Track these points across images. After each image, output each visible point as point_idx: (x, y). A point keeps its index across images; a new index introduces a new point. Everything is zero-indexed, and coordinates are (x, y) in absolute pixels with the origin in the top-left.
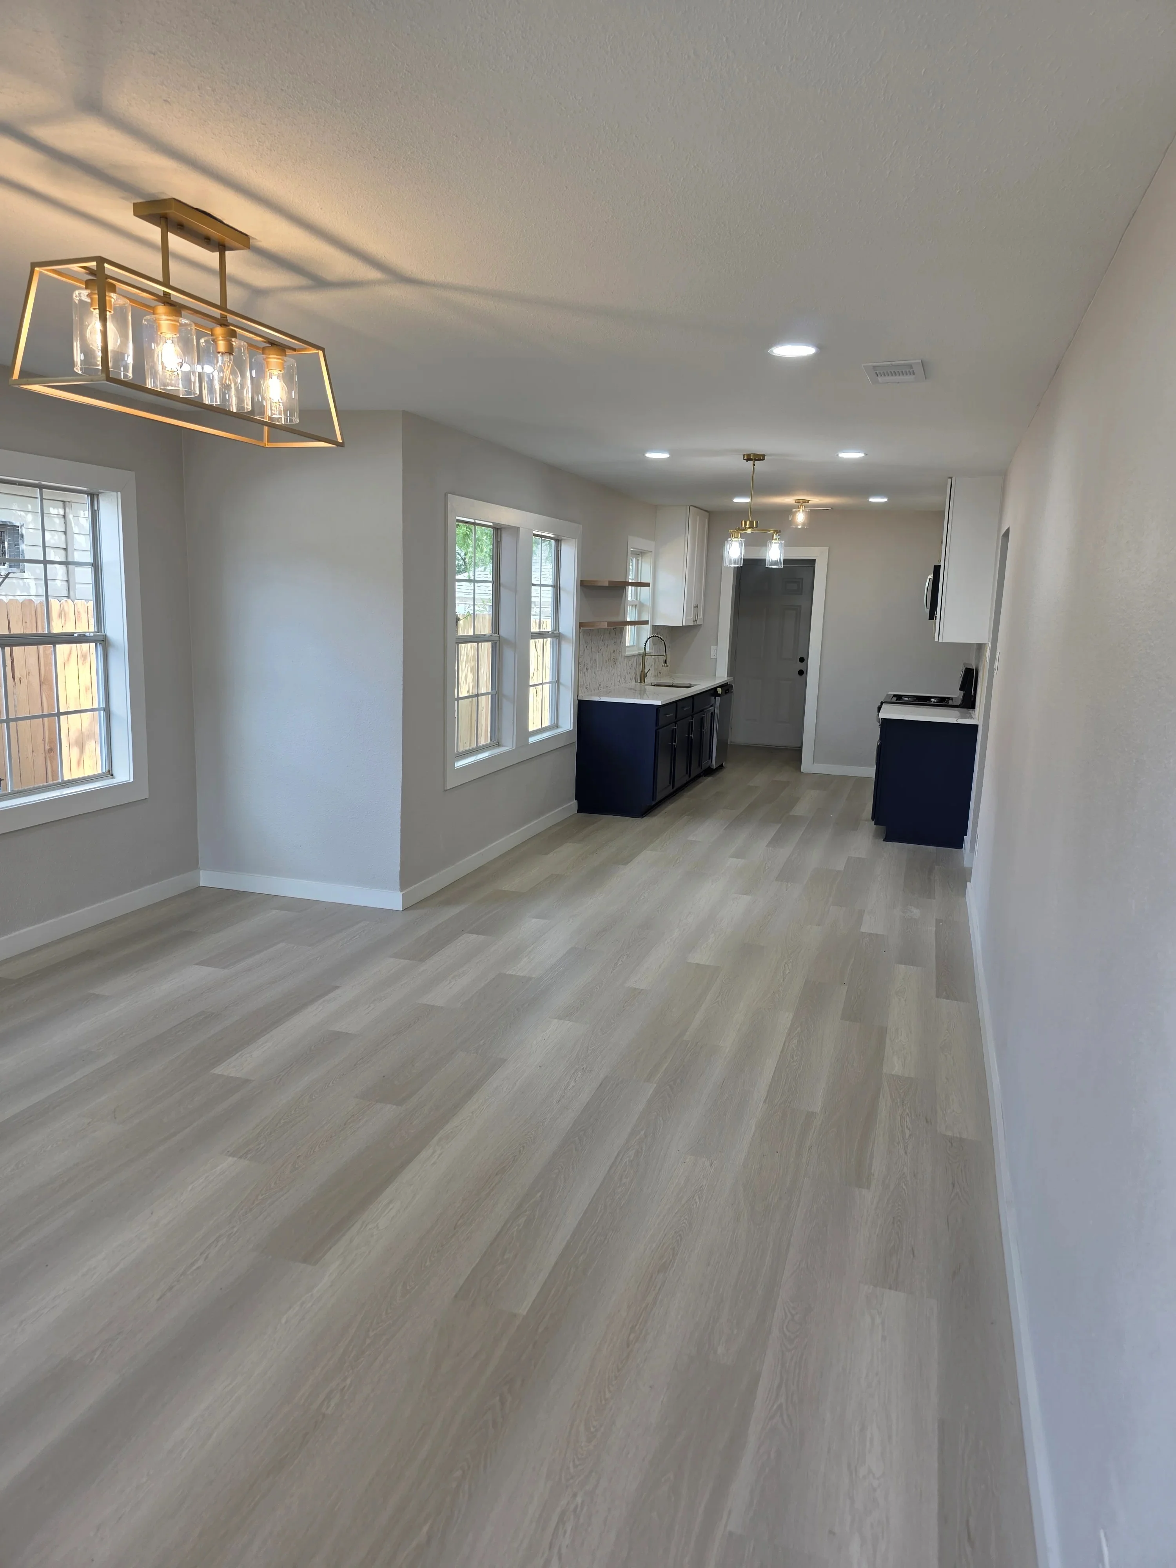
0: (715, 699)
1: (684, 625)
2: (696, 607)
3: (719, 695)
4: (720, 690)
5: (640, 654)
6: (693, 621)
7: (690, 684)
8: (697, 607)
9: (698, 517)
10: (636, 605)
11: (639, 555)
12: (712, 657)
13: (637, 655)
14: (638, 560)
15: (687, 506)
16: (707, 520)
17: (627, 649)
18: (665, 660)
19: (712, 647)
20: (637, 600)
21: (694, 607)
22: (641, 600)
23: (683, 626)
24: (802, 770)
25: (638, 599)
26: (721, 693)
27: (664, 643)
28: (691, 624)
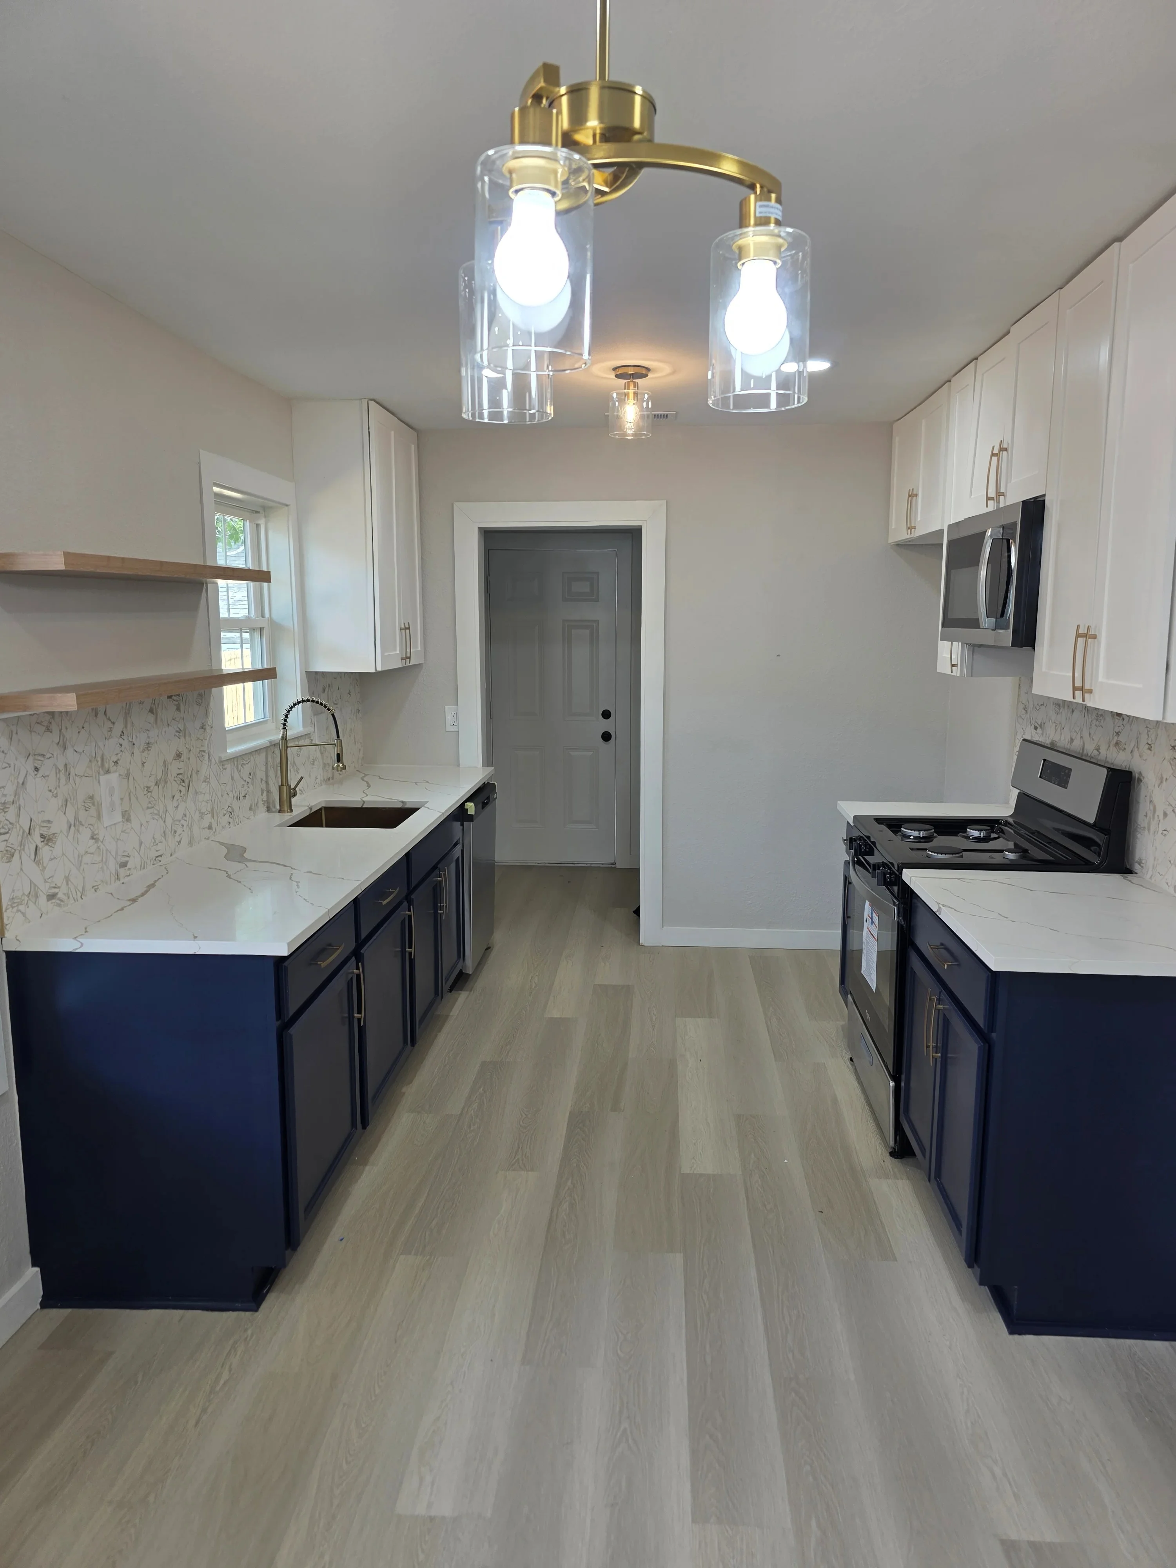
0: (462, 825)
1: (379, 669)
2: (406, 629)
3: (471, 818)
4: (471, 807)
5: (273, 745)
6: (402, 659)
7: (403, 802)
8: (409, 628)
9: (393, 433)
10: (261, 629)
11: (257, 512)
12: (450, 728)
13: (266, 748)
14: (258, 525)
15: (361, 399)
16: (413, 448)
17: (229, 737)
18: (338, 755)
19: (447, 707)
20: (263, 616)
21: (401, 629)
22: (274, 616)
23: (378, 674)
24: (642, 941)
25: (267, 615)
26: (473, 813)
27: (333, 715)
28: (398, 664)
